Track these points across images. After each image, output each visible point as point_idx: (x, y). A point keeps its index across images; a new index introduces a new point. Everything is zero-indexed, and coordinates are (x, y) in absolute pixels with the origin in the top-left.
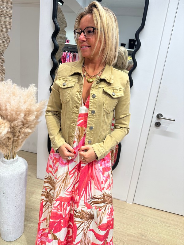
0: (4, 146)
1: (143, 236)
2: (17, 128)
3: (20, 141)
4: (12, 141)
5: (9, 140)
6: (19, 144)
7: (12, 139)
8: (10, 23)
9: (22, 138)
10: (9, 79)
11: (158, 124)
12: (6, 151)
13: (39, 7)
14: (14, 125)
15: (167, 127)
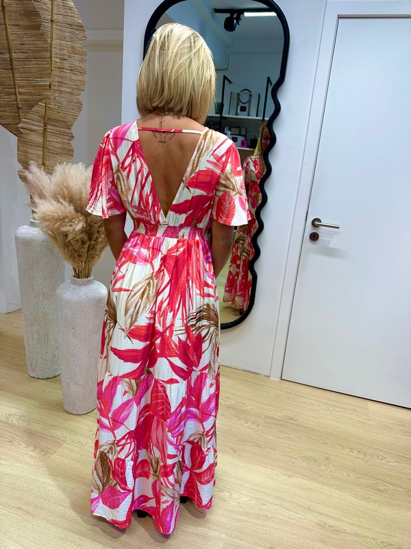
0: (76, 255)
1: (292, 419)
2: (96, 225)
3: (99, 247)
4: (87, 246)
5: (83, 244)
6: (98, 253)
7: (88, 243)
8: (83, 82)
9: (101, 242)
10: (81, 163)
11: (314, 237)
12: (78, 263)
13: (122, 51)
14: (91, 222)
15: (330, 241)
